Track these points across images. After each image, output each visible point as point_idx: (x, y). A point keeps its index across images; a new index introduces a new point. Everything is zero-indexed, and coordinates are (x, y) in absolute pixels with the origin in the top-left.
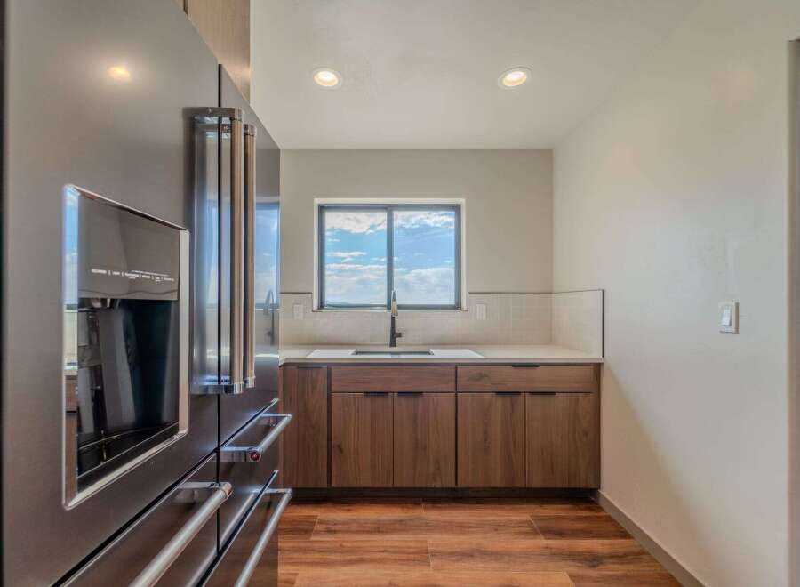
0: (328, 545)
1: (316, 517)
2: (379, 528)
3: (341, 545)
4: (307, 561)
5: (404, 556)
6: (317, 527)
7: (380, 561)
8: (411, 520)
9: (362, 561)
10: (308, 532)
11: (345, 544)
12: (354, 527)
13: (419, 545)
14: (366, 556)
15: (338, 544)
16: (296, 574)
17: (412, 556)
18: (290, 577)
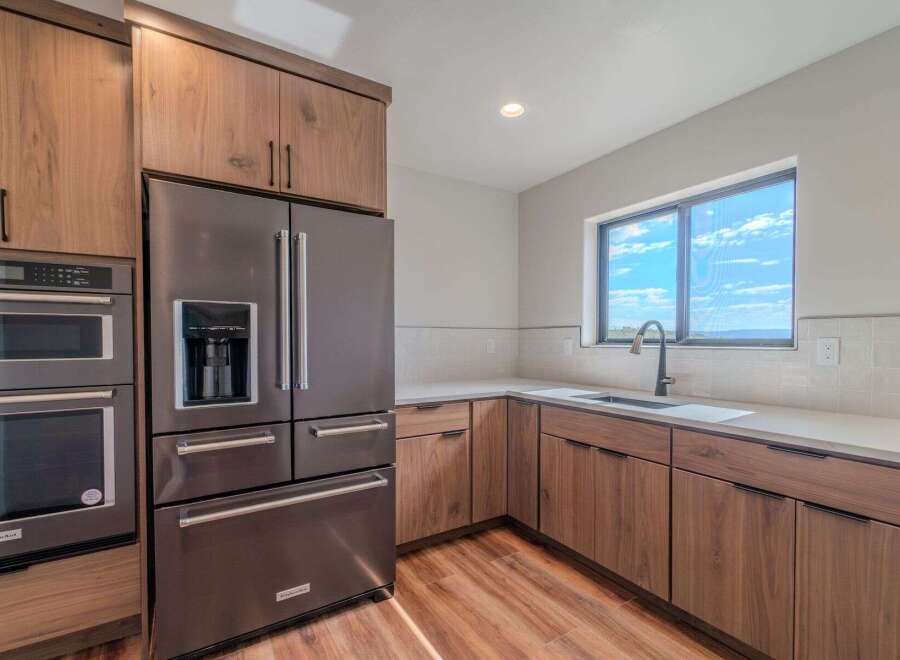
0: (494, 571)
1: (516, 550)
2: (551, 590)
3: (504, 580)
4: (469, 571)
5: (536, 621)
6: (508, 558)
7: (513, 609)
8: (591, 604)
9: (501, 598)
10: (496, 556)
11: (507, 580)
12: (532, 575)
13: (563, 623)
14: (509, 598)
15: (502, 576)
16: (453, 574)
17: (544, 626)
18: (445, 571)
